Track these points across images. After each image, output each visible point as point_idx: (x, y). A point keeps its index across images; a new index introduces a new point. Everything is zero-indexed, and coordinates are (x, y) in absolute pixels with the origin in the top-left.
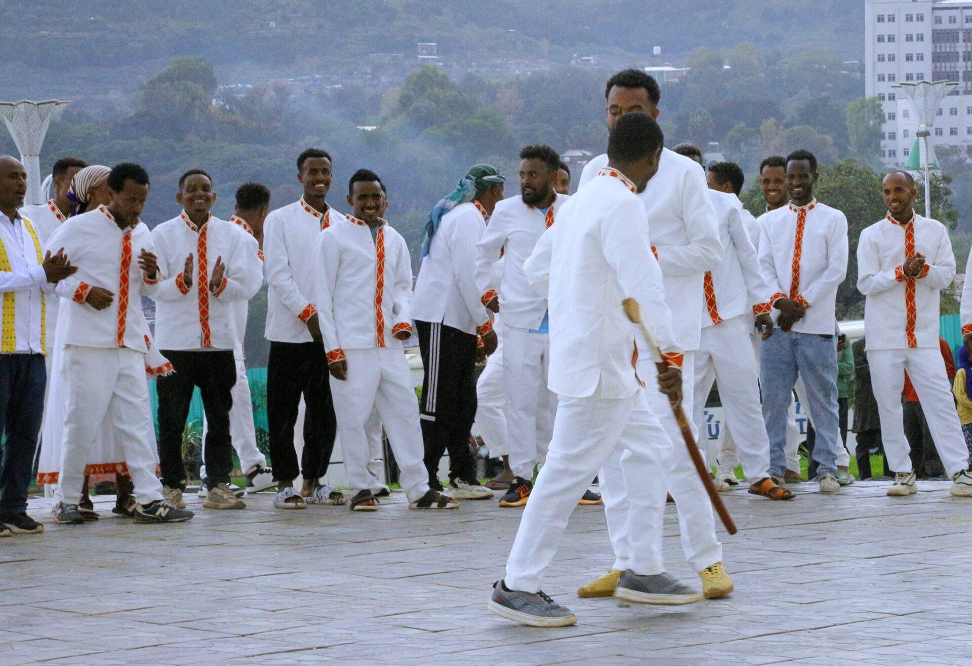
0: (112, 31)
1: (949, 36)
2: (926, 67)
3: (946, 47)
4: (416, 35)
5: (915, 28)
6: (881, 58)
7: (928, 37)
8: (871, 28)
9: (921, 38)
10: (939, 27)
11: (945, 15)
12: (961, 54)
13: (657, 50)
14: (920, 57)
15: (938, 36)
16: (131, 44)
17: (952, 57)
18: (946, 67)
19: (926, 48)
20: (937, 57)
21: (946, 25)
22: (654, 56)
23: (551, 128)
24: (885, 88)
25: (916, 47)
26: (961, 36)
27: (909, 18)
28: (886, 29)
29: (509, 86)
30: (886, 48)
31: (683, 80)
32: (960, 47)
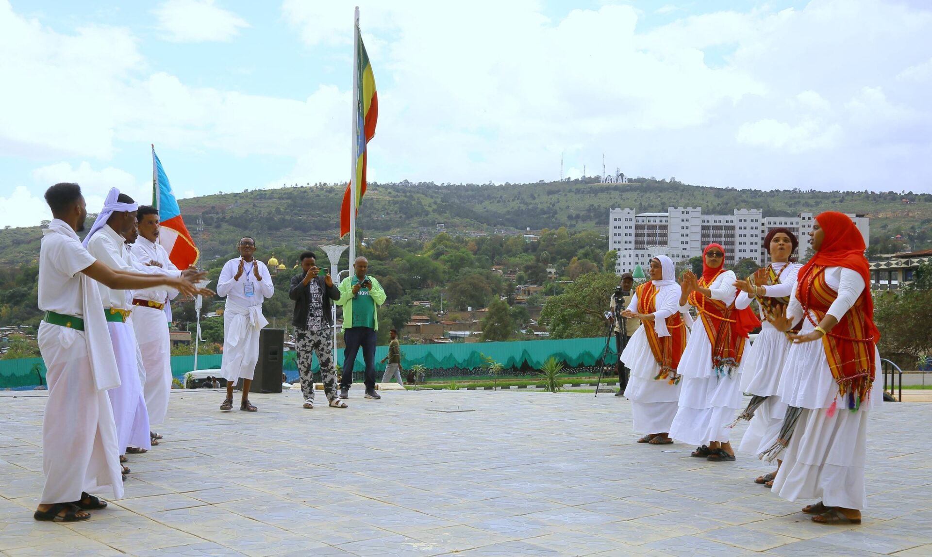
0: (324, 217)
1: (642, 227)
2: (632, 239)
3: (640, 231)
4: (436, 221)
5: (628, 224)
6: (615, 235)
7: (633, 227)
8: (612, 223)
9: (631, 227)
10: (638, 223)
11: (640, 219)
12: (646, 234)
13: (528, 229)
14: (630, 235)
15: (637, 227)
16: (331, 222)
17: (642, 235)
18: (640, 239)
19: (633, 231)
20: (637, 235)
21: (640, 223)
22: (528, 231)
23: (487, 257)
24: (617, 246)
25: (628, 231)
26: (646, 227)
27: (626, 220)
28: (617, 224)
29: (472, 241)
30: (617, 231)
31: (539, 242)
32: (646, 231)
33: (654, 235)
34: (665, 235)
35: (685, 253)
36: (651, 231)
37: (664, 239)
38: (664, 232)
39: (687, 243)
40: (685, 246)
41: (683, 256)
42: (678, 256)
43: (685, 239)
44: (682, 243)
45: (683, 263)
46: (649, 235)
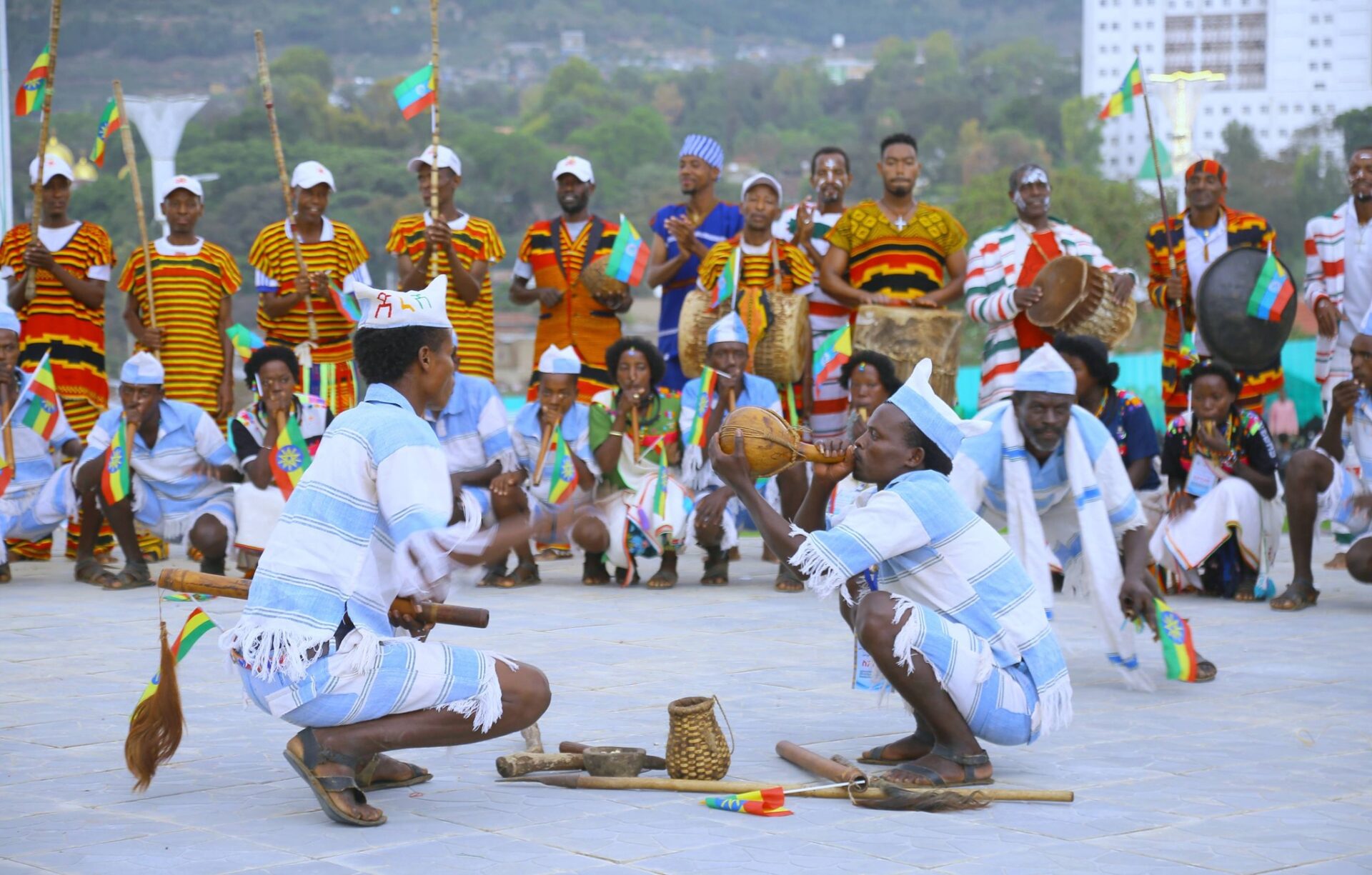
0: (214, 16)
1: (1187, 22)
3: (1179, 36)
5: (1144, 13)
6: (1103, 49)
7: (1159, 25)
8: (1092, 14)
9: (1150, 25)
10: (1173, 12)
12: (1198, 44)
13: (839, 41)
14: (1150, 48)
15: (1172, 23)
17: (1188, 47)
18: (1179, 59)
19: (1157, 37)
20: (1170, 48)
21: (1181, 10)
22: (836, 50)
24: (1107, 84)
26: (1199, 22)
28: (1110, 14)
29: (670, 82)
30: (1109, 38)
31: (869, 78)
32: (1198, 36)
33: (1223, 46)
34: (1260, 45)
35: (1321, 98)
36: (1212, 35)
37: (1255, 56)
38: (1256, 34)
39: (1327, 65)
40: (1320, 75)
41: (1315, 109)
42: (1299, 108)
43: (1320, 54)
44: (1313, 66)
45: (1313, 130)
46: (1207, 47)
